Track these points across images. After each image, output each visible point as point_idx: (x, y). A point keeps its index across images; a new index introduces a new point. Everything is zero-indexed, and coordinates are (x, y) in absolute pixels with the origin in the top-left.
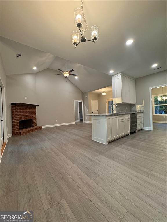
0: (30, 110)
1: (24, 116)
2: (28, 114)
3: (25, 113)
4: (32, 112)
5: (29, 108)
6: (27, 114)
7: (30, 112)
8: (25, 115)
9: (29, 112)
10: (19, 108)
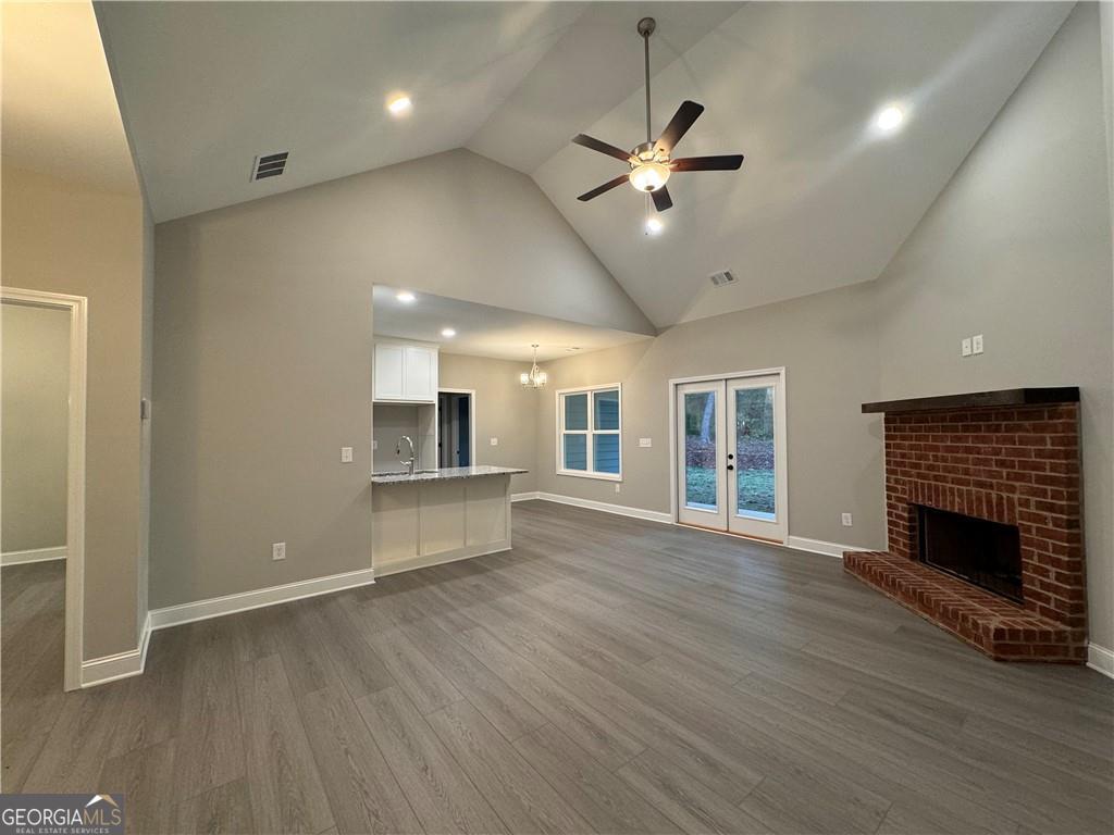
0: (984, 440)
1: (936, 478)
2: (966, 472)
3: (944, 460)
4: (1002, 463)
5: (978, 429)
6: (954, 470)
7: (986, 462)
8: (944, 479)
9: (978, 462)
10: (912, 430)
